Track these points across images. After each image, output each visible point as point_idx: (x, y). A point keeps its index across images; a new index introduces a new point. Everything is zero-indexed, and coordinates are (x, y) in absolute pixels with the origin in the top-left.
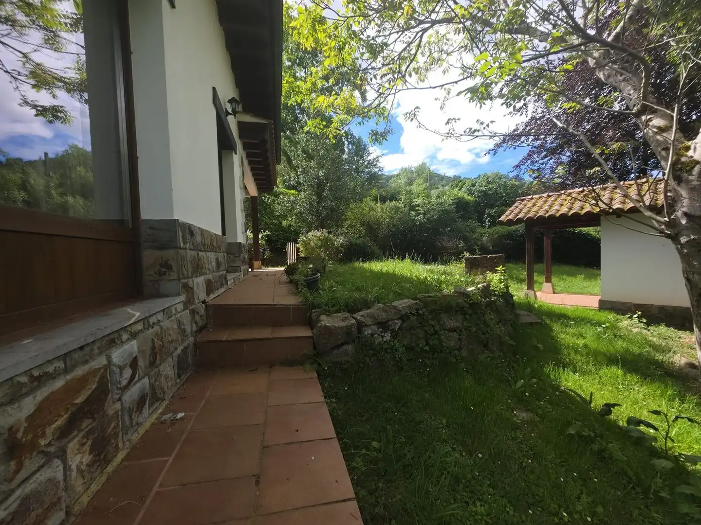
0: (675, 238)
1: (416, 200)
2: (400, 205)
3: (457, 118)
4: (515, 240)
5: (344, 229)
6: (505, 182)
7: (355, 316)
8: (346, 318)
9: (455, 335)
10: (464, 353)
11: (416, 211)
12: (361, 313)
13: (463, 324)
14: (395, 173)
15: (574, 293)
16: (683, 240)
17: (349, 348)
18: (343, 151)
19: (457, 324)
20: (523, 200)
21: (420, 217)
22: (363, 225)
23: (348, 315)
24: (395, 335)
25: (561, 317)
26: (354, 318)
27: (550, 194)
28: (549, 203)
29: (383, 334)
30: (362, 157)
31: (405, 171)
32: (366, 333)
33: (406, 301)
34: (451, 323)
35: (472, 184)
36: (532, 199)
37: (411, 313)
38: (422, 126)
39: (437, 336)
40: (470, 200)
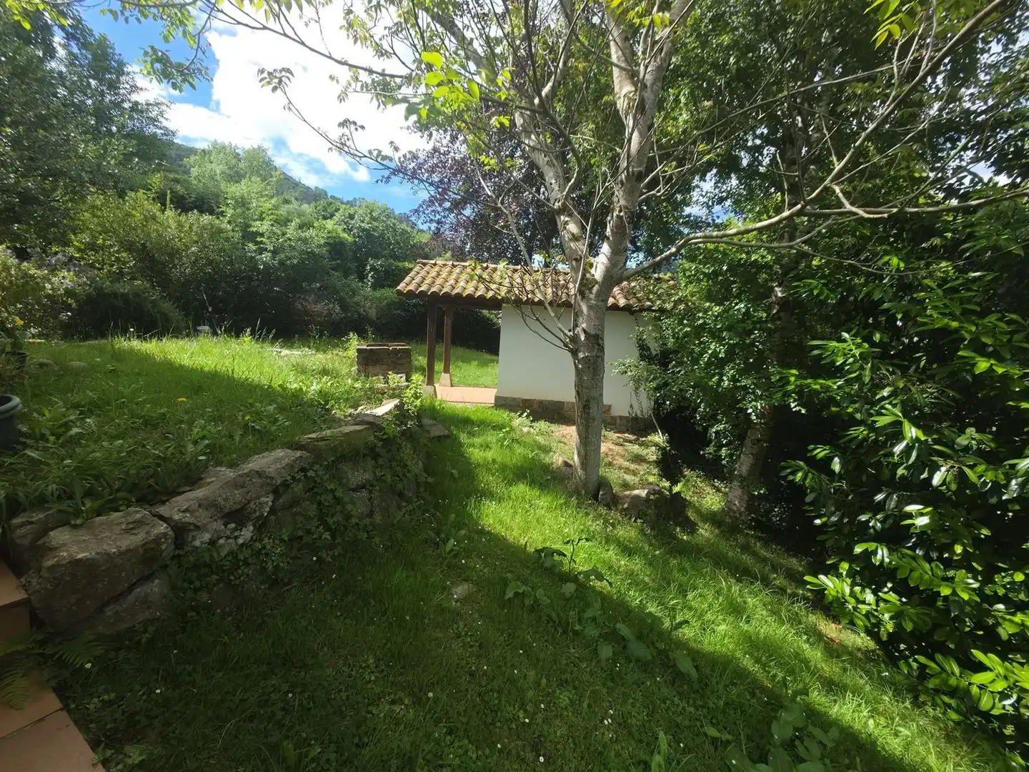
0: (574, 353)
1: (258, 223)
2: (223, 226)
3: (359, 124)
4: (408, 311)
5: (71, 251)
6: (394, 224)
7: (162, 510)
8: (140, 523)
9: (364, 493)
10: (378, 518)
11: (257, 243)
12: (179, 500)
13: (374, 473)
14: (201, 146)
15: (470, 385)
16: (581, 355)
17: (155, 587)
18: (50, 52)
19: (367, 476)
20: (425, 264)
21: (266, 257)
22: (129, 247)
23: (139, 513)
24: (261, 526)
25: (465, 422)
26: (161, 518)
27: (455, 263)
28: (454, 276)
29: (236, 534)
30: (113, 86)
31: (220, 149)
32: (197, 543)
33: (280, 453)
34: (357, 476)
35: (349, 214)
36: (435, 264)
37: (293, 478)
38: (293, 108)
39: (339, 508)
40: (347, 240)
